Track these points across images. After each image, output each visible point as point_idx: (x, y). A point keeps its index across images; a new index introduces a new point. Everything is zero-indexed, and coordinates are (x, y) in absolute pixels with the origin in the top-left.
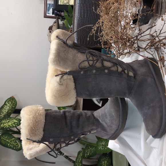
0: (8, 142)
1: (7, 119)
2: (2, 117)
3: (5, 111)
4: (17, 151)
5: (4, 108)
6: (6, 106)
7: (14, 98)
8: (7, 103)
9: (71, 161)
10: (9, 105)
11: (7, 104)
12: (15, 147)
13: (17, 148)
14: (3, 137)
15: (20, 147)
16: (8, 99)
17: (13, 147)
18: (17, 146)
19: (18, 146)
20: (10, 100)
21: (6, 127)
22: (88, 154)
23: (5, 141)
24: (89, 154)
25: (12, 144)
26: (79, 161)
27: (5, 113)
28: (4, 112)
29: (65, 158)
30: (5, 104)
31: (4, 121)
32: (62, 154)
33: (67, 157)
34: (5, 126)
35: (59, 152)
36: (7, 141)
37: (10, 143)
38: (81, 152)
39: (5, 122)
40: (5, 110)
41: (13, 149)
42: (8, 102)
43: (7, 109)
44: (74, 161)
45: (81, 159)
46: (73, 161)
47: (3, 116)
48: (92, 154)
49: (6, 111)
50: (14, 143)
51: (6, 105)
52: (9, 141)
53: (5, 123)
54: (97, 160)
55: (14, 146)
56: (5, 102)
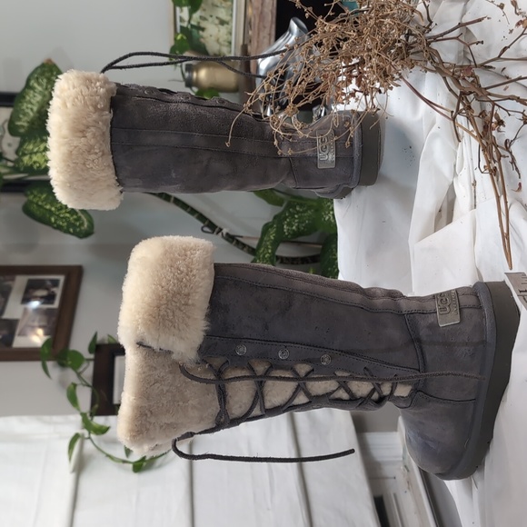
0: (50, 210)
1: (39, 140)
2: (23, 126)
3: (32, 109)
4: (81, 238)
5: (28, 98)
6: (32, 92)
7: (55, 66)
8: (33, 83)
9: (242, 249)
10: (39, 88)
11: (36, 85)
12: (74, 226)
13: (78, 230)
14: (35, 196)
15: (88, 226)
16: (37, 69)
17: (68, 227)
18: (78, 224)
19: (82, 224)
20: (42, 74)
21: (40, 166)
22: (294, 228)
23: (40, 206)
24: (298, 227)
25: (63, 218)
26: (264, 256)
27: (31, 114)
28: (29, 111)
29: (227, 240)
30: (28, 86)
31: (31, 147)
32: (217, 230)
33: (231, 238)
34: (35, 162)
35: (208, 226)
36: (48, 207)
37: (58, 216)
38: (272, 226)
39: (35, 150)
40: (29, 106)
41: (67, 232)
42: (37, 78)
43: (38, 102)
44: (253, 249)
45: (270, 251)
46: (249, 247)
47: (25, 124)
48: (304, 227)
49: (35, 109)
50: (68, 215)
51: (33, 88)
52: (53, 209)
53: (36, 153)
54: (321, 247)
55: (70, 225)
56: (28, 80)
